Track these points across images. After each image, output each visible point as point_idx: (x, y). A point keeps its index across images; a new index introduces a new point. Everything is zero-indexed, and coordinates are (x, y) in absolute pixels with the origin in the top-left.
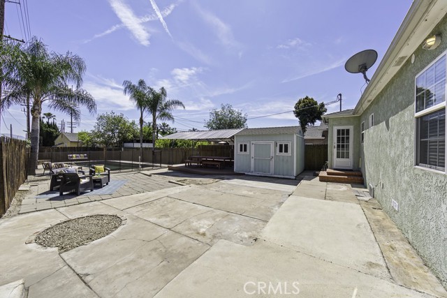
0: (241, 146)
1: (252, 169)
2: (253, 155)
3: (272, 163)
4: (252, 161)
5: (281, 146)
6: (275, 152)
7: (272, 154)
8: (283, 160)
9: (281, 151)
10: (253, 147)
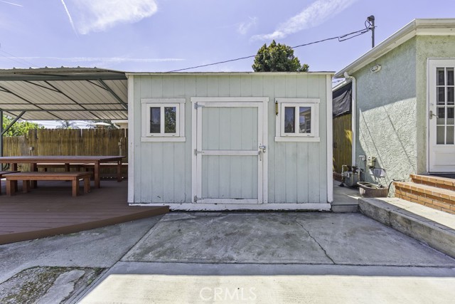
0: (155, 112)
1: (196, 191)
2: (197, 143)
3: (263, 166)
4: (197, 162)
5: (290, 111)
6: (273, 132)
7: (263, 139)
8: (296, 155)
9: (289, 128)
10: (197, 116)
